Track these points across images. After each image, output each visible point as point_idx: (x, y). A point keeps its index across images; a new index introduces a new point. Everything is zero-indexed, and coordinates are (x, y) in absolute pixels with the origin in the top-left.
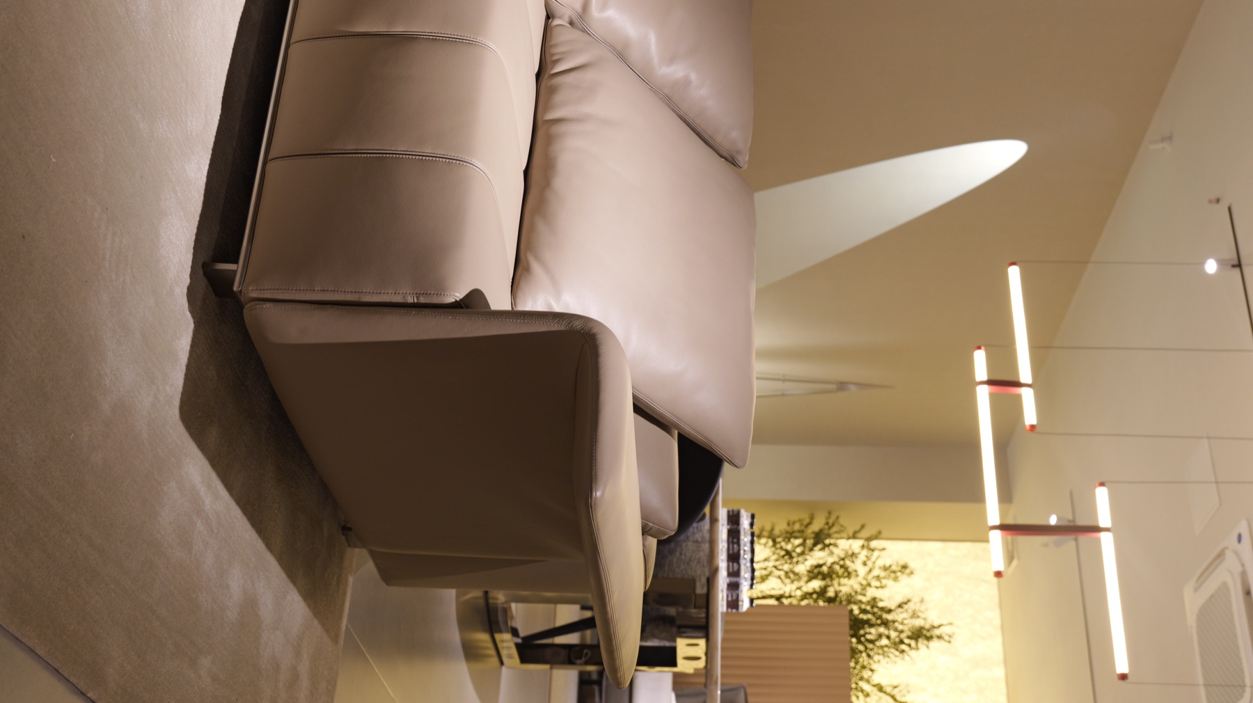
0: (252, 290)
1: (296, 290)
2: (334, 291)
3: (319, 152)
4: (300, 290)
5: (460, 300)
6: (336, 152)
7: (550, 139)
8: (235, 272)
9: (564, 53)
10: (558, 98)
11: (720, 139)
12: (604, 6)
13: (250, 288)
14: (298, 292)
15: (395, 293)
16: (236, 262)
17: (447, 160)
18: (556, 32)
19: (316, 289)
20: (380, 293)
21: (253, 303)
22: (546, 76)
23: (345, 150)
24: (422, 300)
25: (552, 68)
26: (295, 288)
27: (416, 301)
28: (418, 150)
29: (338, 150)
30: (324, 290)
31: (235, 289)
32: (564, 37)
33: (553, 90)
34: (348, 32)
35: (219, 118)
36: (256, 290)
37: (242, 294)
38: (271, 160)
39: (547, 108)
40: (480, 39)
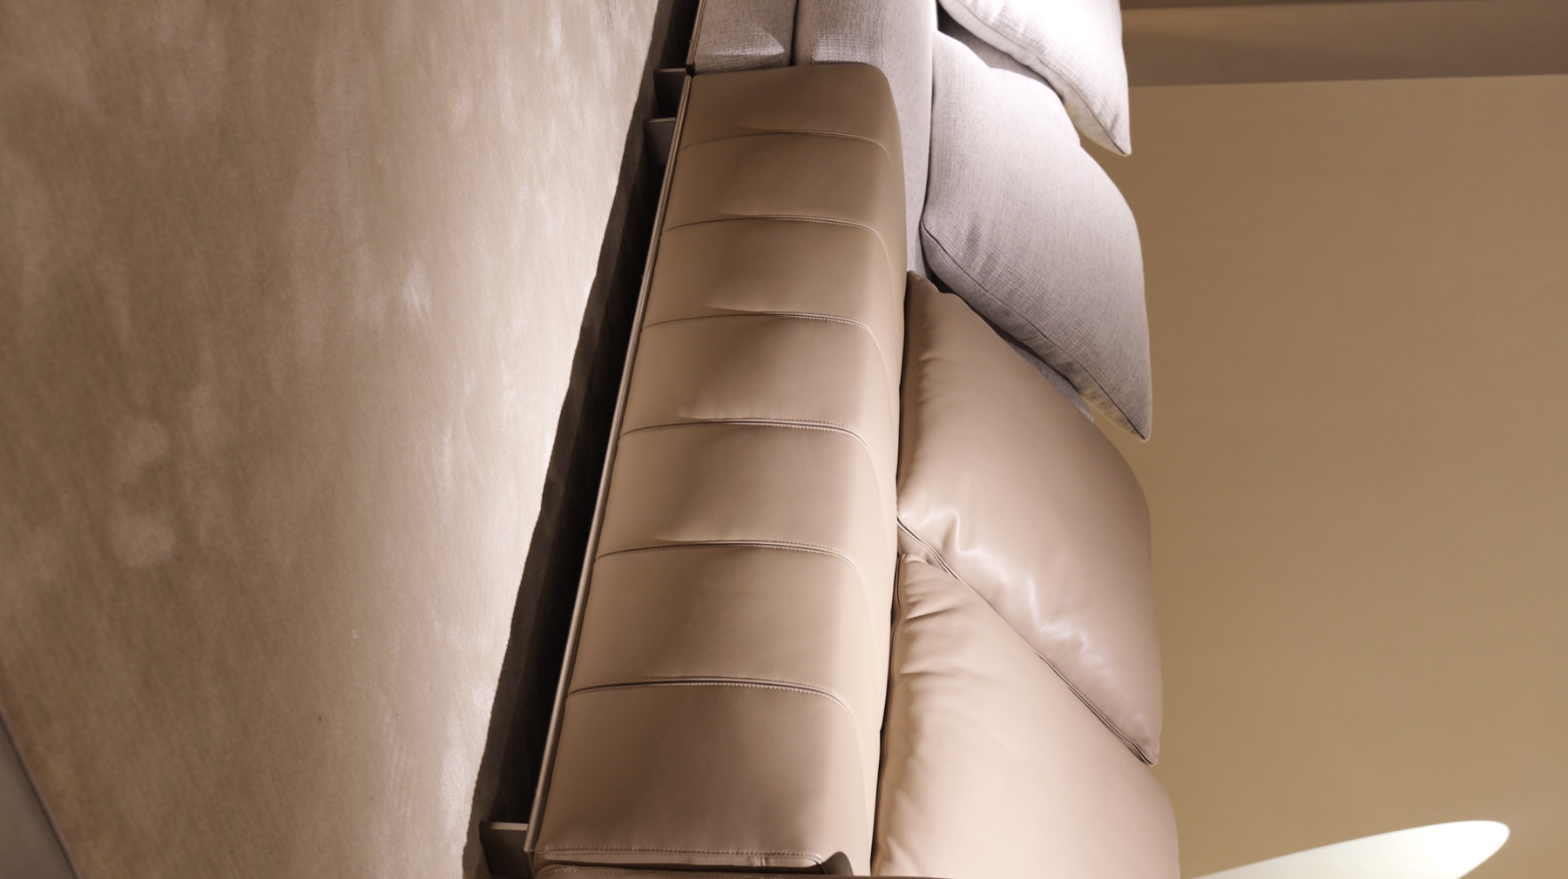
0: (550, 850)
1: (607, 850)
2: (657, 850)
3: (636, 681)
4: (611, 850)
5: (823, 863)
6: (658, 680)
7: (911, 697)
8: (524, 833)
9: (922, 594)
10: (918, 647)
11: (1120, 722)
12: (970, 542)
13: (547, 848)
14: (609, 852)
15: (737, 853)
16: (526, 820)
17: (801, 691)
18: (911, 569)
19: (633, 848)
20: (718, 853)
21: (550, 867)
22: (901, 622)
23: (669, 678)
24: (773, 863)
25: (909, 612)
26: (605, 848)
27: (764, 864)
28: (763, 677)
29: (660, 678)
30: (644, 850)
31: (526, 849)
32: (921, 576)
33: (910, 638)
34: (671, 542)
35: (507, 643)
36: (554, 850)
37: (535, 857)
38: (574, 692)
39: (905, 660)
40: (835, 550)
